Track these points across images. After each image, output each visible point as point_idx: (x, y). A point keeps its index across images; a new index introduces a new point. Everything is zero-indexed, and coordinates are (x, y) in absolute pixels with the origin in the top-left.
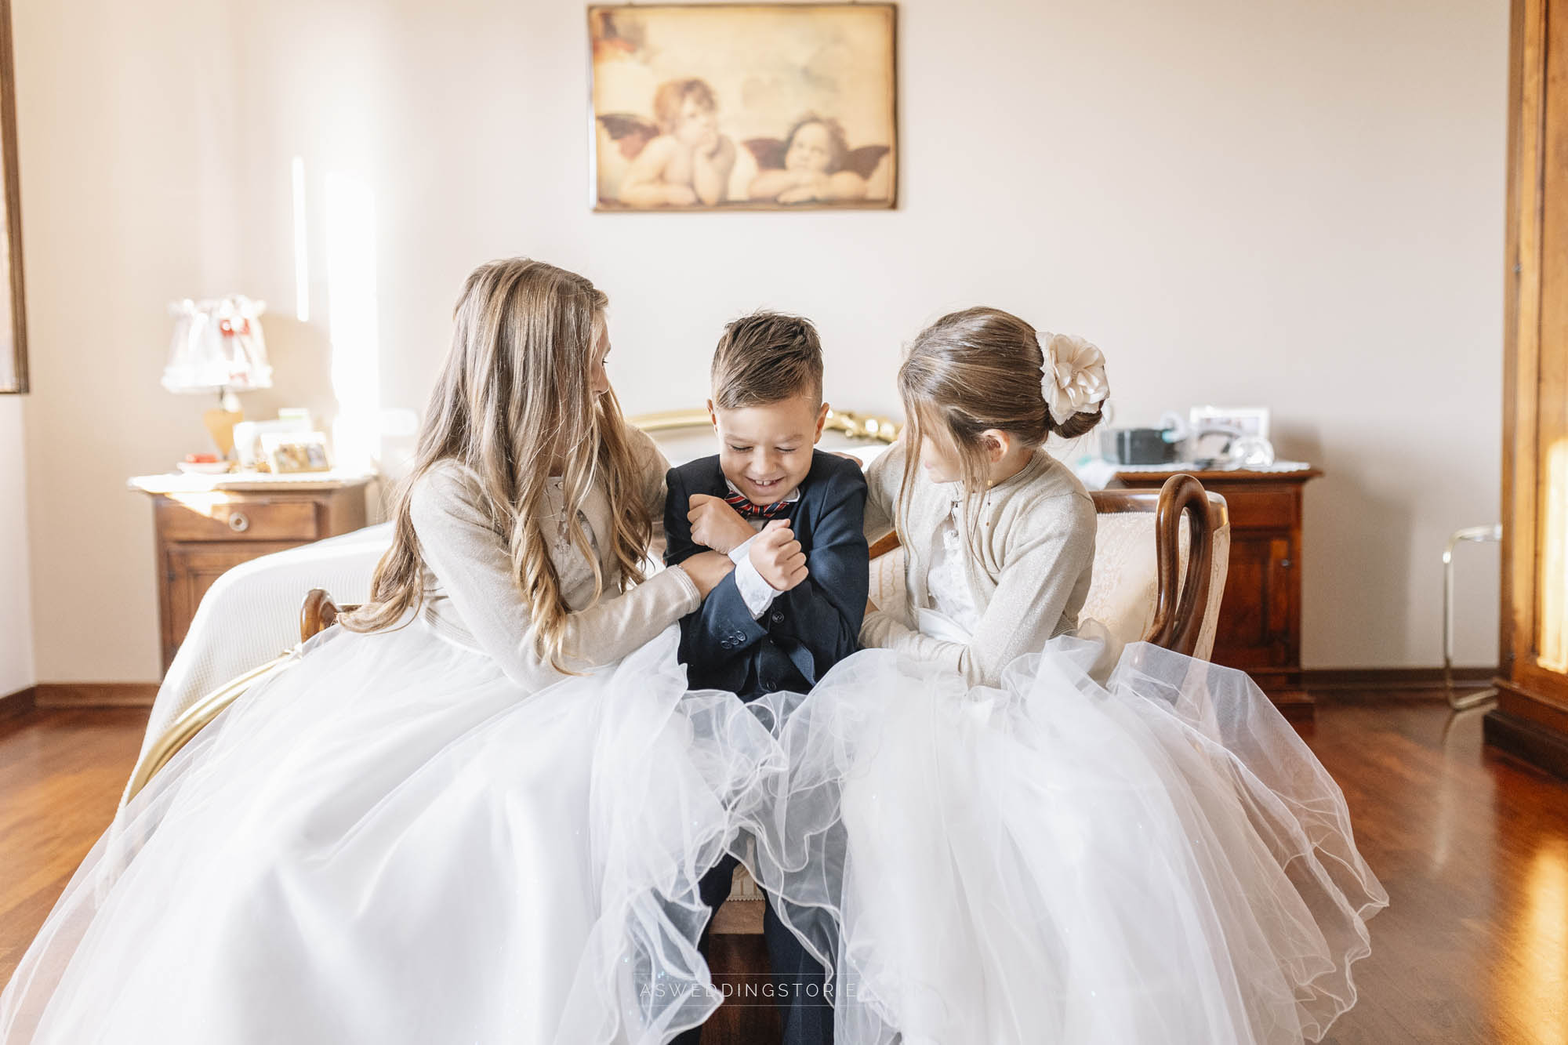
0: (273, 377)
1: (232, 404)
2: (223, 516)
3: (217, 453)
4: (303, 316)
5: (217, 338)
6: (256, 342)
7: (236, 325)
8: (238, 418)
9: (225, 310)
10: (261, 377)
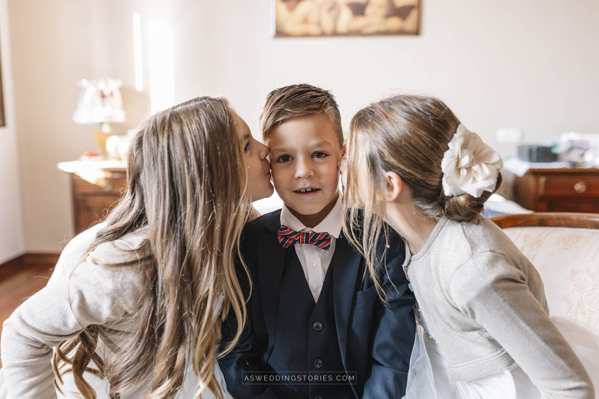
0: (126, 116)
1: (106, 129)
2: (102, 184)
3: (98, 151)
4: (139, 87)
5: (98, 99)
6: (117, 99)
7: (107, 92)
8: (109, 135)
9: (101, 86)
10: (120, 117)
